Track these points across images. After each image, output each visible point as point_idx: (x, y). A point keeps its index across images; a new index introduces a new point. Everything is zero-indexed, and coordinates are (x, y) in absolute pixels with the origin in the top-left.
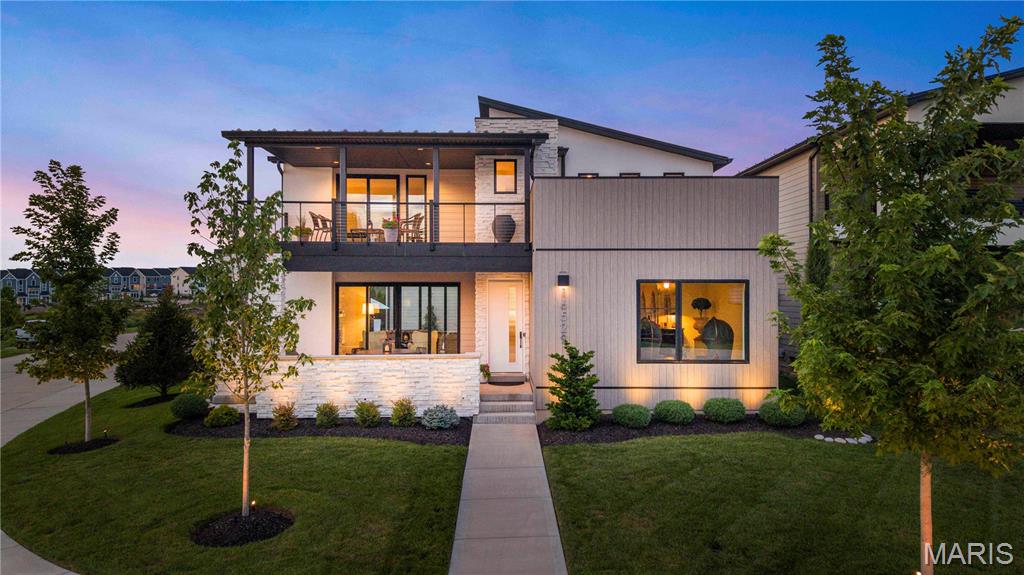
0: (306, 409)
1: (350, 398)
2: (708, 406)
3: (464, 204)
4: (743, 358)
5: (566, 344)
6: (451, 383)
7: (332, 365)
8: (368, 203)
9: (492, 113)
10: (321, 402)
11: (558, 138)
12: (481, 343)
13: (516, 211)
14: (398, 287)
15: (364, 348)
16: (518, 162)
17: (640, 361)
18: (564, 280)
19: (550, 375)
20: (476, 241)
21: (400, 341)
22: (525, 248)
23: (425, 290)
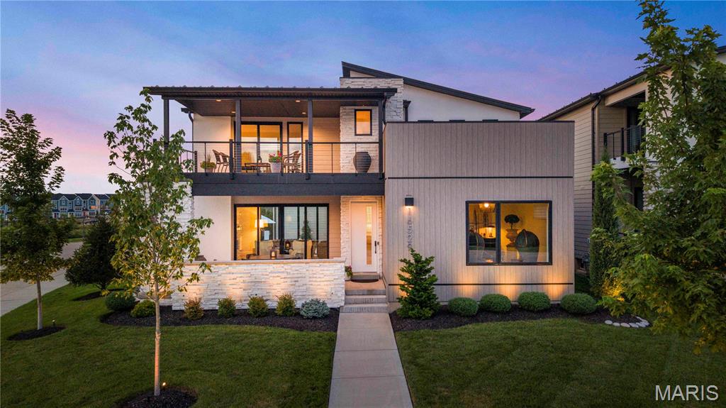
0: (211, 303)
1: (245, 294)
2: (522, 297)
3: (332, 143)
4: (548, 261)
5: (413, 251)
6: (323, 281)
7: (230, 268)
8: (258, 143)
9: (352, 74)
10: (222, 297)
11: (403, 93)
12: (345, 250)
13: (371, 149)
14: (281, 207)
15: (256, 255)
16: (373, 111)
17: (468, 263)
18: (409, 201)
19: (400, 275)
20: (341, 172)
21: (283, 249)
22: (379, 177)
23: (302, 209)
